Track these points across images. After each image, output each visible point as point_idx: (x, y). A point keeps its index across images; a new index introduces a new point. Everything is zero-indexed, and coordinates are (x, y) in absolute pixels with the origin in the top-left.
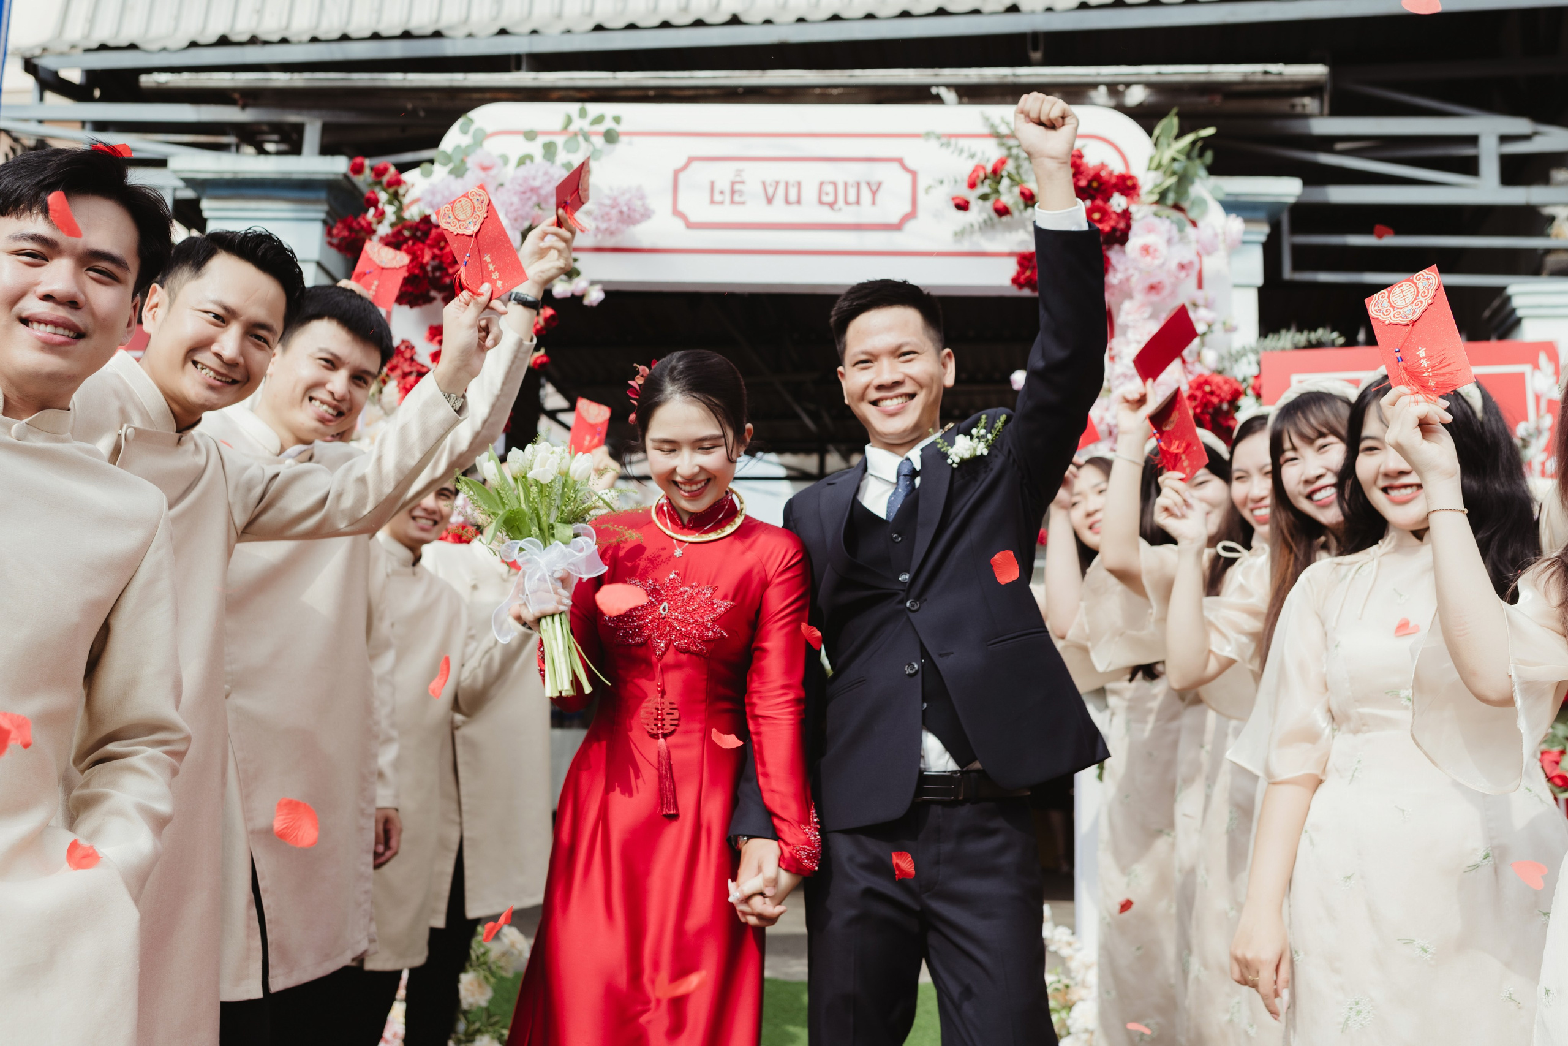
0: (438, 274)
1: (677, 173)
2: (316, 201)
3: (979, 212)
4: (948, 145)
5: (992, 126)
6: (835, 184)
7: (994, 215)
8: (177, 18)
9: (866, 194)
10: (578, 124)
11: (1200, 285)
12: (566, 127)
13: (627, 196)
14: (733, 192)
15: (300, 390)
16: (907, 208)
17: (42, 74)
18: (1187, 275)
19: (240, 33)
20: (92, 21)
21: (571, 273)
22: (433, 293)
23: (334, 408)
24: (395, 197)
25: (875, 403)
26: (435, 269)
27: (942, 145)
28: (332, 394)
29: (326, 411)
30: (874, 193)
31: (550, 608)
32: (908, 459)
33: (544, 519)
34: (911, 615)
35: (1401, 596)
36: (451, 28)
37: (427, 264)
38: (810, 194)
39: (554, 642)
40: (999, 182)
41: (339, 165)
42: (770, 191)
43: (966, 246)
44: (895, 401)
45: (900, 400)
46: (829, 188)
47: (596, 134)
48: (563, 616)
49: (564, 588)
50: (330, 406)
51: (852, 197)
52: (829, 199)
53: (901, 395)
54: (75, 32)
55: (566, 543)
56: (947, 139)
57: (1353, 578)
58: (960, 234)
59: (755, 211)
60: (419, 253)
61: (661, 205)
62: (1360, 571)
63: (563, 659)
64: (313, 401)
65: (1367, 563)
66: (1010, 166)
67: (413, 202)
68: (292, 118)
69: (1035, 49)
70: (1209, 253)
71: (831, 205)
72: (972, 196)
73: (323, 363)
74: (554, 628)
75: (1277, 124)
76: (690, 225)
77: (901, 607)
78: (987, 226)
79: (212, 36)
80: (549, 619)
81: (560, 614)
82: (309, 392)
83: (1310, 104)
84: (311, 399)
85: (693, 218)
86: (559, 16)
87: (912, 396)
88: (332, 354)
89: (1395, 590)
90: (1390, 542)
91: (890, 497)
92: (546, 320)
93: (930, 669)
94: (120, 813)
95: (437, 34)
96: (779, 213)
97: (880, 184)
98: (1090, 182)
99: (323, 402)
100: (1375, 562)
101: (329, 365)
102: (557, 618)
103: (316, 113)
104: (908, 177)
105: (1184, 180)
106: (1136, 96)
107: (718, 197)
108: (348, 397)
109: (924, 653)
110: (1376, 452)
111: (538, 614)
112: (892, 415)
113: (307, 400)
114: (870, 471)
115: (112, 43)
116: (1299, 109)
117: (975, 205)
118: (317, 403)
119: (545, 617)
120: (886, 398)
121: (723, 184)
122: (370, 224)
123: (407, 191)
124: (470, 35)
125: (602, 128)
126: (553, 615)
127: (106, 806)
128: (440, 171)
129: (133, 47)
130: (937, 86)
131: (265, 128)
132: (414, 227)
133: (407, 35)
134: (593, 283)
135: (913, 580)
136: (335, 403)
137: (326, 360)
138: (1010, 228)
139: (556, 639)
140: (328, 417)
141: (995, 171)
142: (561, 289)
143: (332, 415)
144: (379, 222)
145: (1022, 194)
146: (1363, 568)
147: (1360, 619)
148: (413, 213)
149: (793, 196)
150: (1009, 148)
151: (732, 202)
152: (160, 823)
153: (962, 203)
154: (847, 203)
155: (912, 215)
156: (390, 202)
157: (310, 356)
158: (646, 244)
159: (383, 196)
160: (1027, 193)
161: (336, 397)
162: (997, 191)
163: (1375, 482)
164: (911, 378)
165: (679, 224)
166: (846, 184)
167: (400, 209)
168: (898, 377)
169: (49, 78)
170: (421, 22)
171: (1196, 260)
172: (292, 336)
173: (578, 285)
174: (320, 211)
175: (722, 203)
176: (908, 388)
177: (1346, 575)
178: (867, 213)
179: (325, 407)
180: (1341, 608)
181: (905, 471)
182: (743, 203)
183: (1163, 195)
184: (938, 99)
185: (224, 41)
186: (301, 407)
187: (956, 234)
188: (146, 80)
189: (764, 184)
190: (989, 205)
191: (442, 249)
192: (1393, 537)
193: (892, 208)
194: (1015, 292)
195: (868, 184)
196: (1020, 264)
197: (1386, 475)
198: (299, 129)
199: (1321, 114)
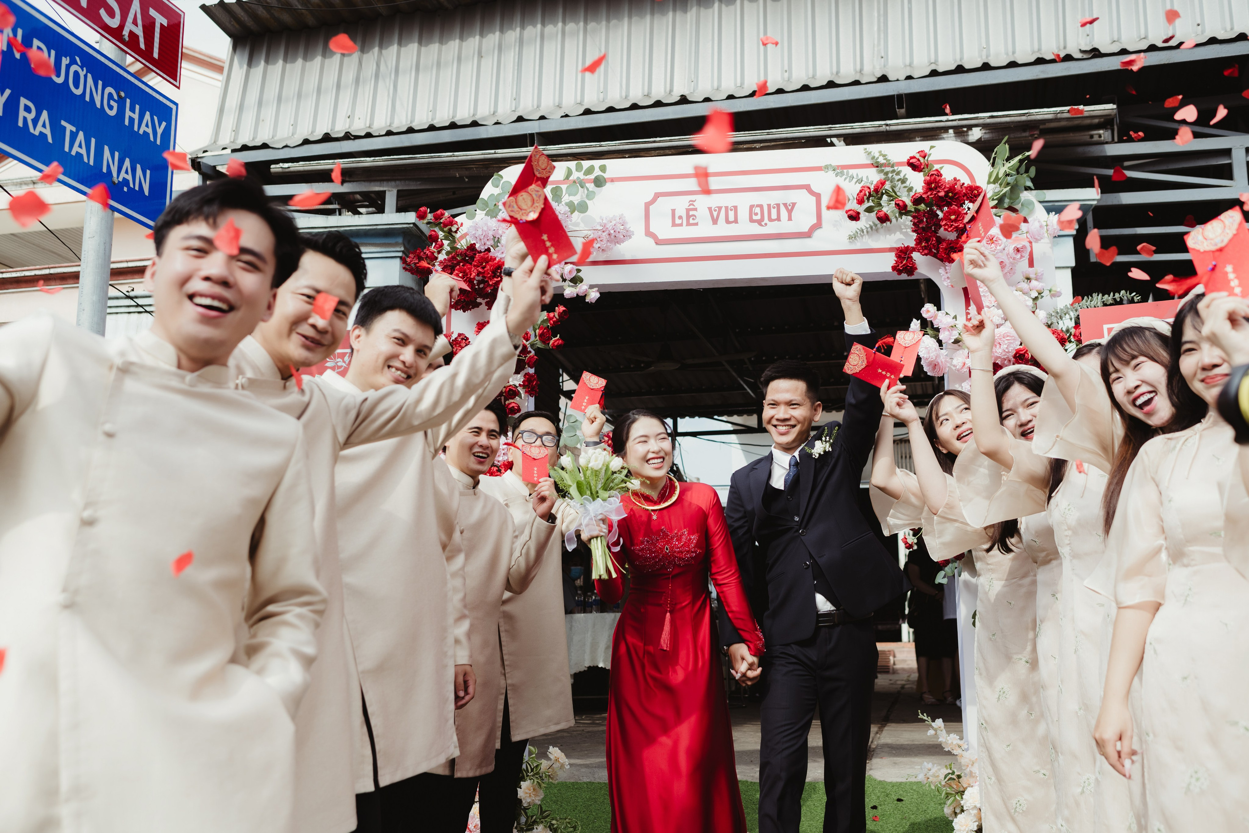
0: (482, 286)
1: (648, 205)
2: (396, 244)
3: (867, 220)
4: (842, 174)
5: (873, 158)
6: (761, 206)
7: (877, 222)
8: (295, 125)
9: (784, 213)
10: (576, 175)
11: (1031, 264)
12: (567, 177)
13: (614, 222)
14: (688, 217)
15: (381, 360)
16: (814, 221)
17: (203, 169)
18: (1022, 257)
19: (338, 132)
20: (236, 131)
21: (576, 280)
22: (479, 300)
23: (405, 372)
24: (450, 235)
25: (775, 426)
26: (479, 282)
27: (837, 175)
28: (404, 363)
29: (400, 375)
30: (790, 212)
31: (595, 533)
32: (794, 456)
33: (593, 488)
34: (802, 537)
35: (1218, 459)
36: (484, 118)
37: (474, 279)
38: (743, 214)
39: (597, 551)
40: (880, 198)
41: (410, 217)
42: (715, 214)
43: (858, 245)
44: (784, 428)
45: (787, 427)
46: (758, 210)
47: (589, 181)
48: (602, 538)
49: (603, 524)
50: (402, 371)
51: (774, 216)
52: (758, 217)
53: (788, 425)
54: (226, 139)
55: (604, 500)
56: (840, 169)
57: (1181, 449)
58: (852, 238)
59: (705, 229)
60: (468, 271)
61: (637, 227)
62: (1186, 443)
63: (601, 558)
64: (390, 368)
65: (1191, 436)
66: (887, 186)
67: (462, 237)
68: (376, 188)
69: (901, 107)
70: (1037, 240)
71: (759, 222)
72: (861, 209)
73: (396, 340)
74: (597, 543)
75: (1081, 149)
76: (658, 242)
77: (796, 534)
78: (873, 229)
79: (318, 136)
80: (595, 539)
81: (601, 537)
82: (388, 362)
83: (1105, 134)
84: (389, 367)
85: (661, 237)
86: (559, 106)
87: (794, 426)
88: (403, 334)
89: (1214, 455)
90: (1209, 420)
91: (786, 477)
92: (560, 314)
93: (815, 564)
94: (278, 655)
95: (475, 124)
96: (722, 229)
97: (794, 204)
98: (947, 193)
99: (397, 369)
100: (1198, 436)
101: (400, 342)
102: (599, 539)
103: (393, 183)
104: (813, 199)
105: (1015, 189)
106: (976, 134)
107: (678, 221)
108: (415, 365)
109: (811, 557)
110: (1193, 352)
111: (589, 537)
112: (782, 434)
113: (386, 368)
114: (774, 460)
115: (250, 145)
116: (1096, 138)
117: (864, 216)
118: (393, 370)
119: (593, 538)
120: (780, 426)
121: (681, 211)
122: (433, 253)
123: (458, 229)
124: (497, 123)
125: (592, 177)
126: (597, 537)
127: (268, 650)
128: (480, 214)
129: (265, 146)
130: (831, 136)
131: (358, 197)
132: (464, 254)
133: (453, 126)
134: (592, 287)
135: (802, 521)
136: (406, 369)
137: (398, 339)
138: (890, 231)
139: (598, 549)
140: (401, 379)
141: (876, 190)
142: (569, 292)
143: (403, 378)
144: (439, 253)
145: (897, 205)
146: (1188, 441)
147: (1187, 478)
148: (462, 245)
149: (731, 218)
150: (886, 174)
151: (688, 224)
152: (308, 662)
153: (854, 214)
154: (770, 220)
155: (818, 225)
156: (446, 238)
157: (387, 336)
158: (628, 257)
159: (441, 234)
160: (901, 204)
161: (407, 365)
162: (880, 205)
163: (1195, 374)
164: (794, 417)
165: (651, 241)
166: (769, 206)
167: (453, 241)
168: (787, 416)
169: (209, 172)
170: (463, 116)
171: (1028, 245)
172: (372, 322)
173: (582, 288)
174: (398, 251)
175: (681, 225)
176: (792, 422)
177: (1175, 447)
178: (784, 226)
179: (399, 372)
180: (1172, 471)
181: (793, 463)
182: (696, 224)
183: (1001, 201)
184: (832, 144)
185: (327, 138)
186: (382, 373)
187: (850, 238)
188: (274, 168)
189: (710, 209)
190: (873, 215)
191: (483, 268)
192: (1211, 416)
193: (803, 220)
194: (895, 277)
195: (785, 205)
196: (898, 256)
197: (1204, 369)
198: (382, 195)
199: (1113, 142)
